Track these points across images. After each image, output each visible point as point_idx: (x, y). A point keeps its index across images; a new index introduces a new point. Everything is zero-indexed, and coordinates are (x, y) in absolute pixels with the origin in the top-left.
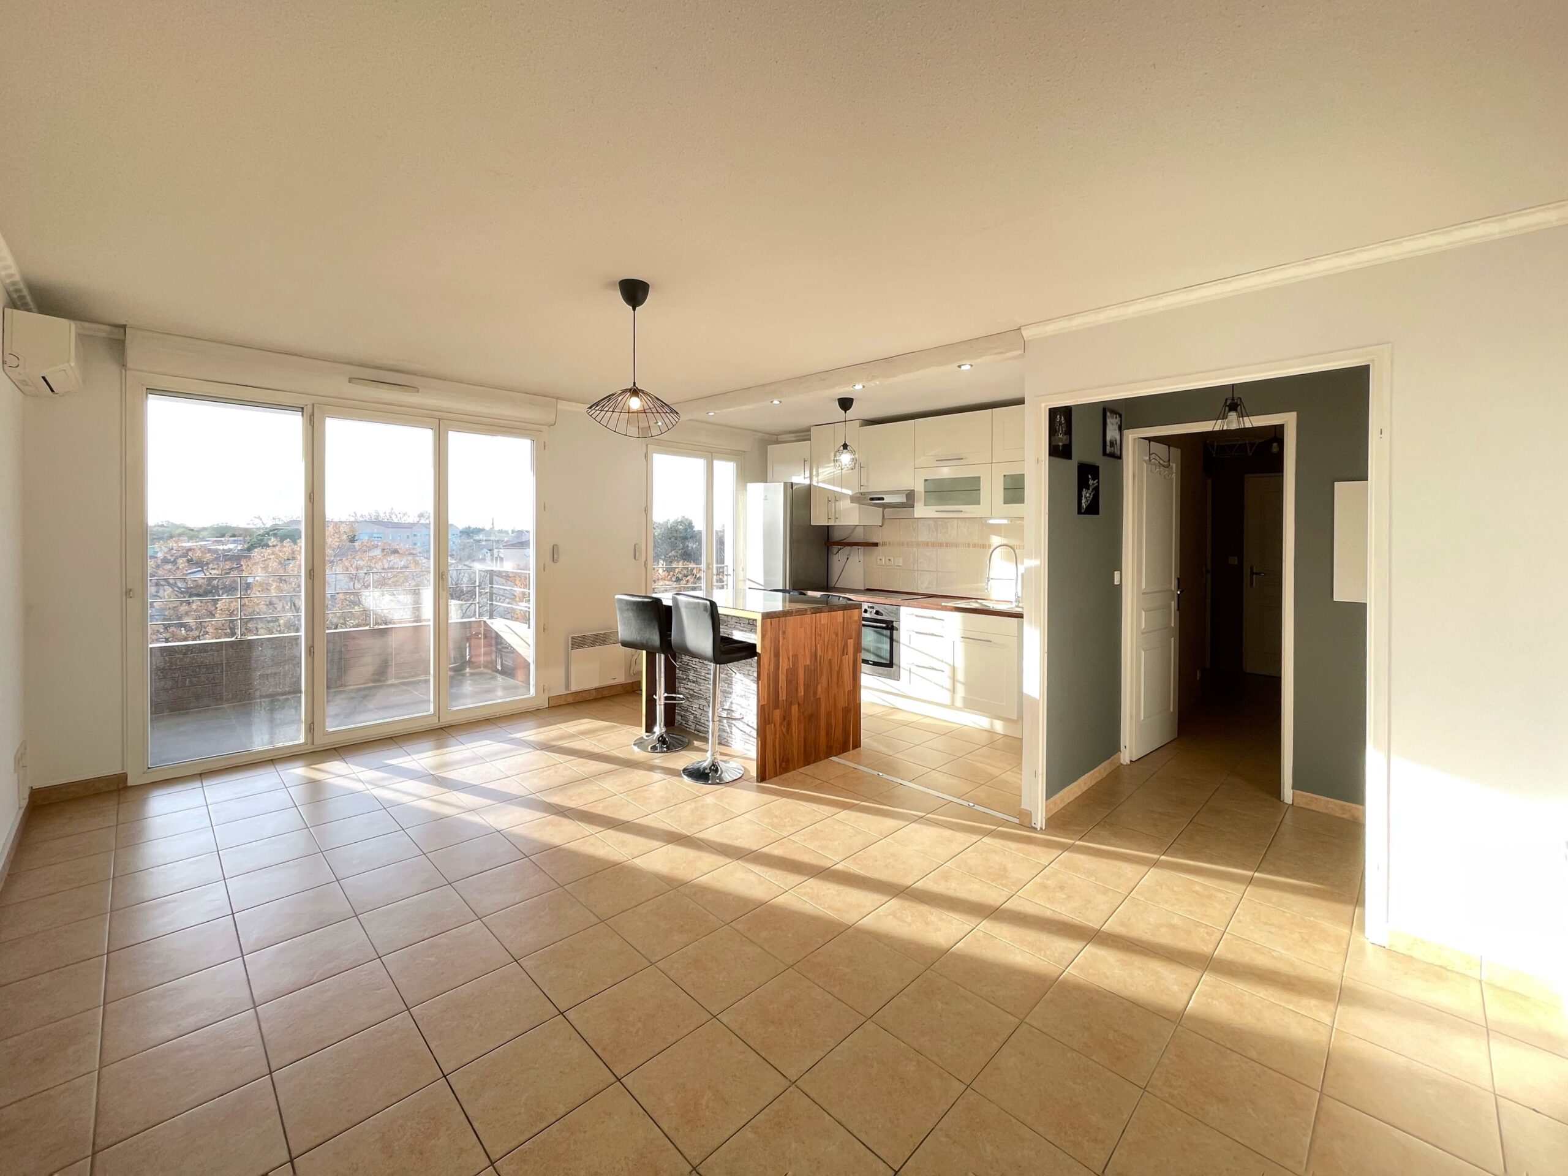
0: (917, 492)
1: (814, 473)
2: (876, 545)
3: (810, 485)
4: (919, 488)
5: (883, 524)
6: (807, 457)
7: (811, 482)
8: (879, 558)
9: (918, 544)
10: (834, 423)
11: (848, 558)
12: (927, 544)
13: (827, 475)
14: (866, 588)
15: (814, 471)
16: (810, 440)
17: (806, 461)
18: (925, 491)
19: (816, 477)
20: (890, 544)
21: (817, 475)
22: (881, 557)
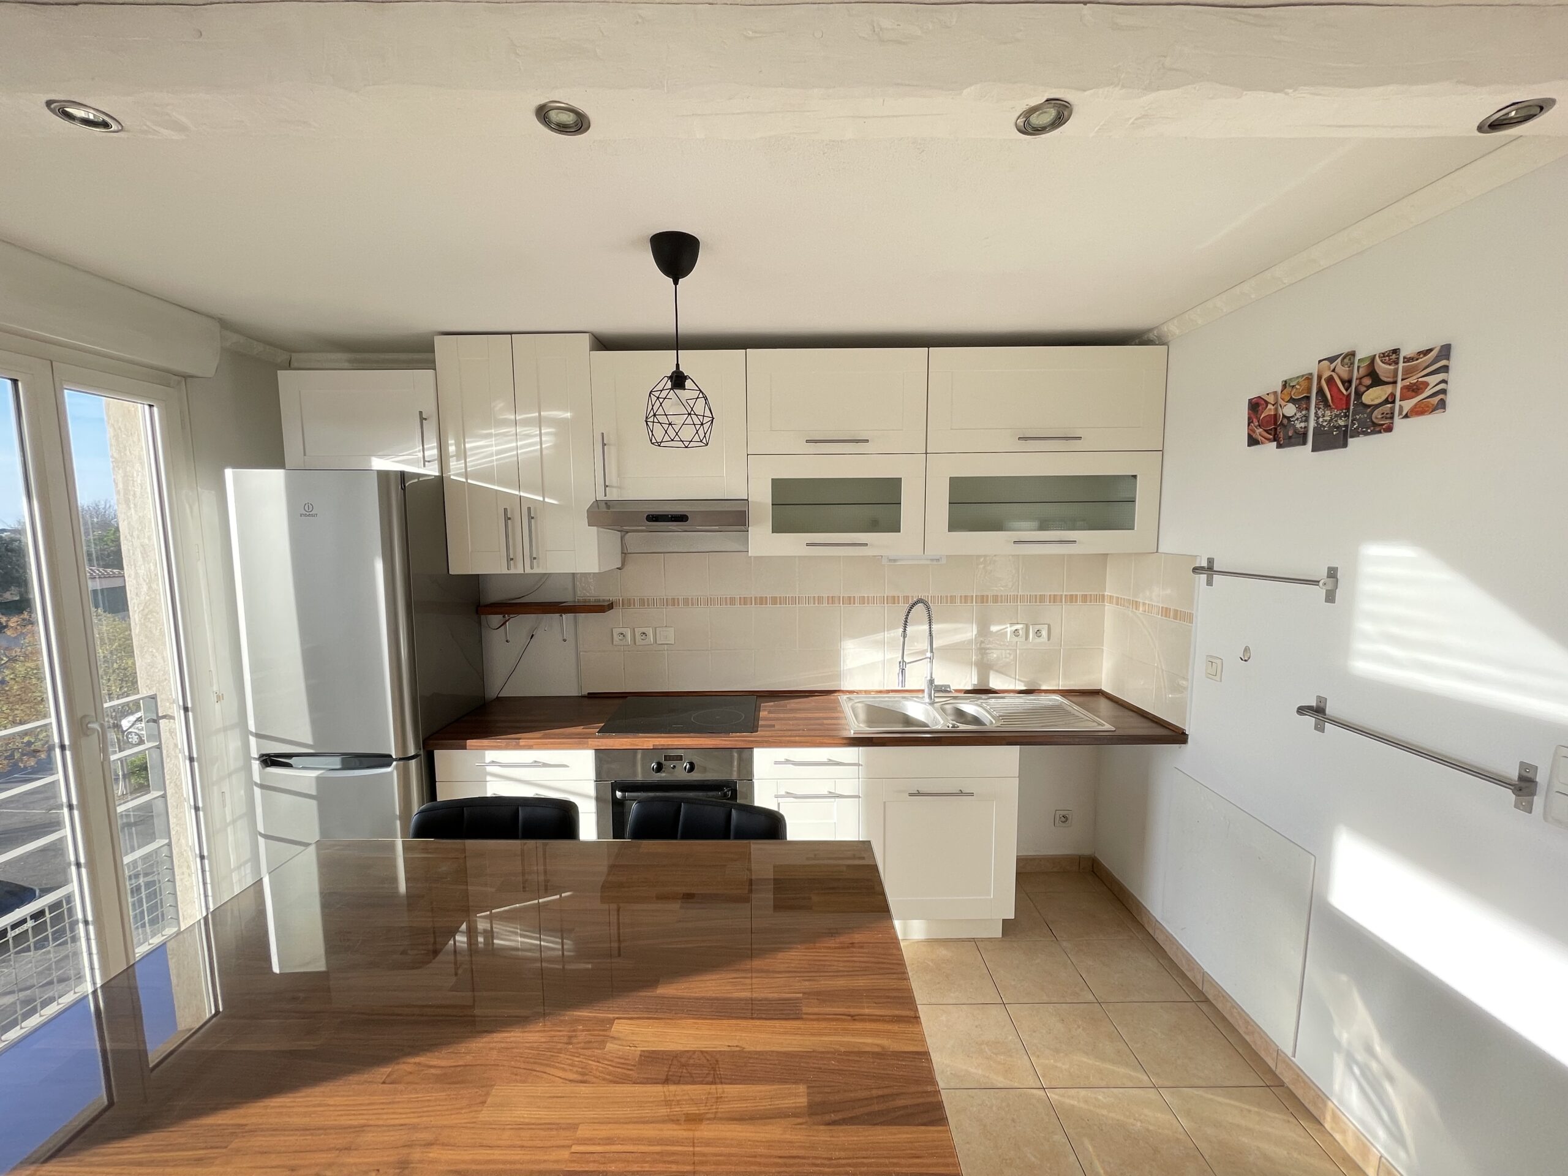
0: (752, 502)
1: (452, 449)
2: (610, 606)
3: (440, 481)
4: (761, 496)
5: (623, 564)
6: (429, 409)
7: (442, 470)
8: (616, 631)
9: (709, 601)
10: (511, 333)
11: (533, 636)
12: (732, 601)
13: (496, 455)
14: (585, 692)
15: (452, 445)
16: (435, 369)
17: (426, 419)
18: (774, 503)
19: (458, 460)
20: (642, 602)
21: (462, 454)
22: (621, 630)
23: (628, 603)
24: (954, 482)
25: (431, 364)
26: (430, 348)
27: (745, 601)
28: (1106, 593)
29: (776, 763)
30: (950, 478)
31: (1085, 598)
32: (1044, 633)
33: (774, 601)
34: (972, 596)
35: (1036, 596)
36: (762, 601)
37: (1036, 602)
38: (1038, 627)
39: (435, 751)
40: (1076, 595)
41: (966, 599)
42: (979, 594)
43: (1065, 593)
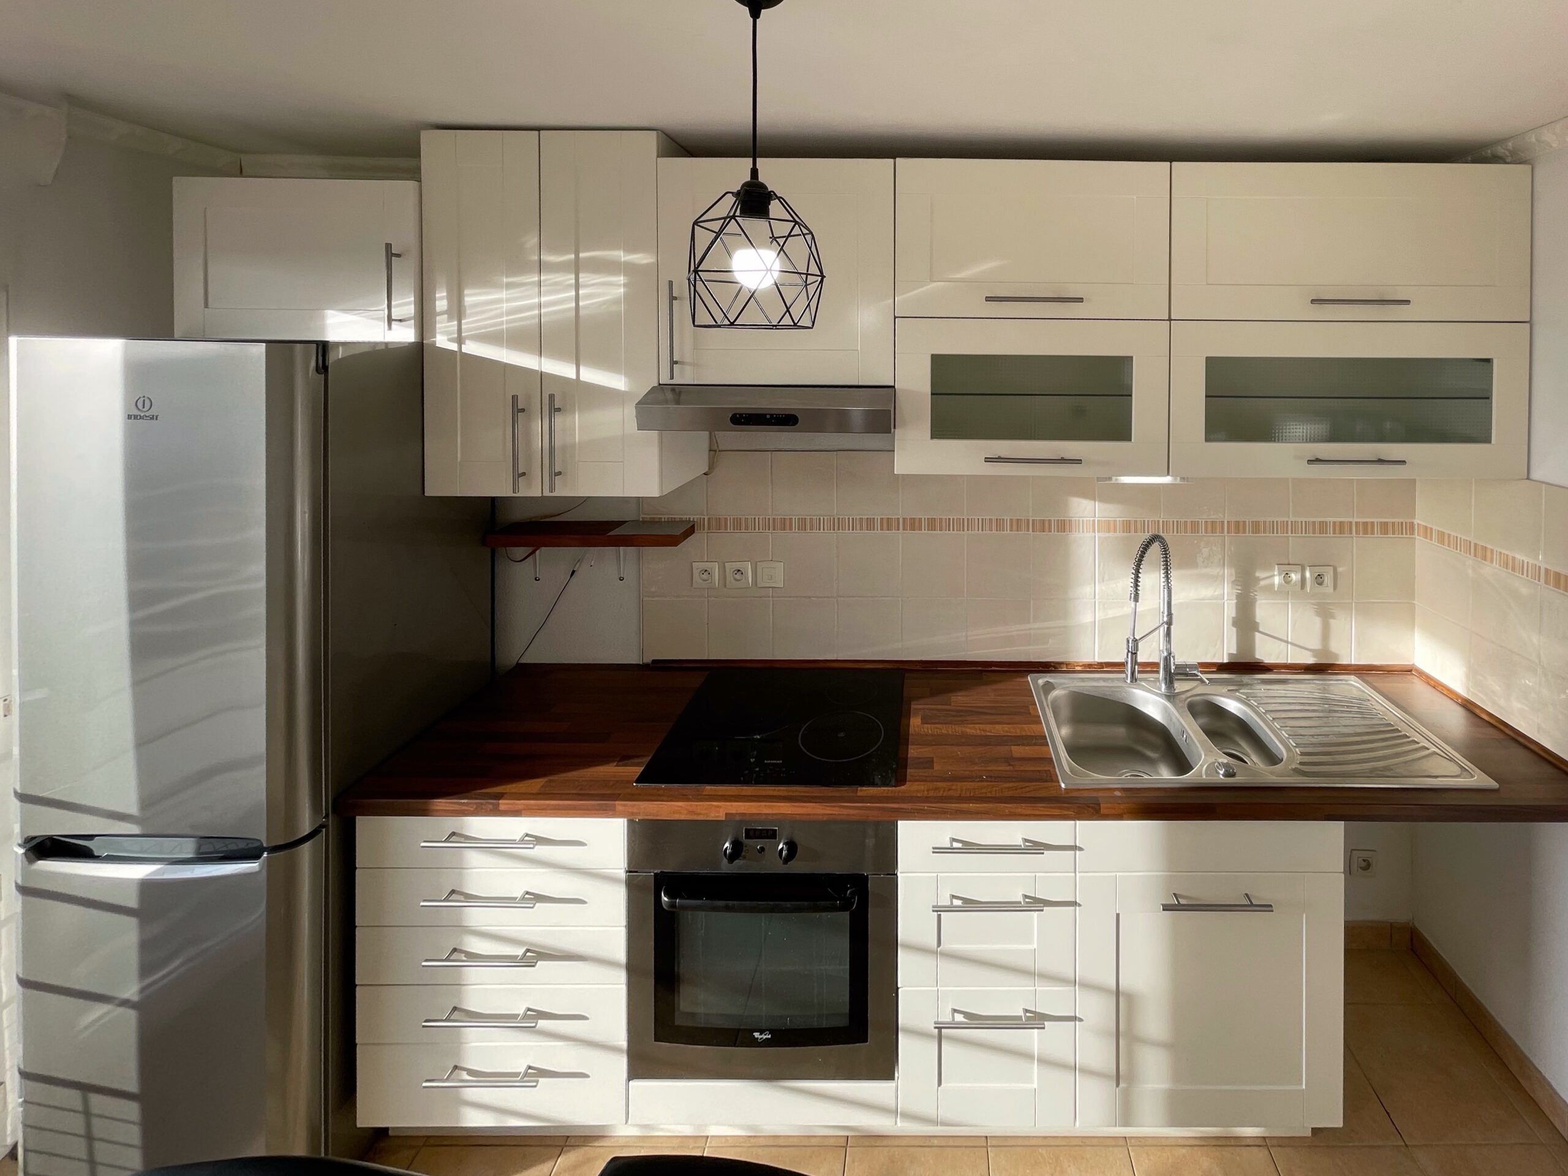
0: (900, 388)
2: (690, 530)
3: (418, 353)
4: (915, 382)
5: (712, 466)
6: (405, 238)
7: (422, 337)
9: (837, 524)
10: (538, 129)
11: (573, 572)
12: (870, 524)
13: (507, 316)
14: (648, 660)
15: (441, 298)
16: (420, 181)
17: (398, 256)
18: (934, 392)
19: (450, 319)
20: (738, 524)
21: (458, 311)
22: (704, 565)
23: (718, 524)
24: (1212, 363)
25: (414, 174)
26: (414, 152)
27: (888, 524)
28: (1416, 521)
29: (938, 850)
30: (1207, 358)
31: (1385, 528)
32: (1328, 579)
33: (932, 524)
34: (1223, 522)
35: (1314, 523)
36: (913, 524)
37: (1314, 532)
38: (1319, 570)
39: (358, 818)
40: (1373, 523)
41: (1213, 527)
42: (1233, 520)
43: (1356, 520)
